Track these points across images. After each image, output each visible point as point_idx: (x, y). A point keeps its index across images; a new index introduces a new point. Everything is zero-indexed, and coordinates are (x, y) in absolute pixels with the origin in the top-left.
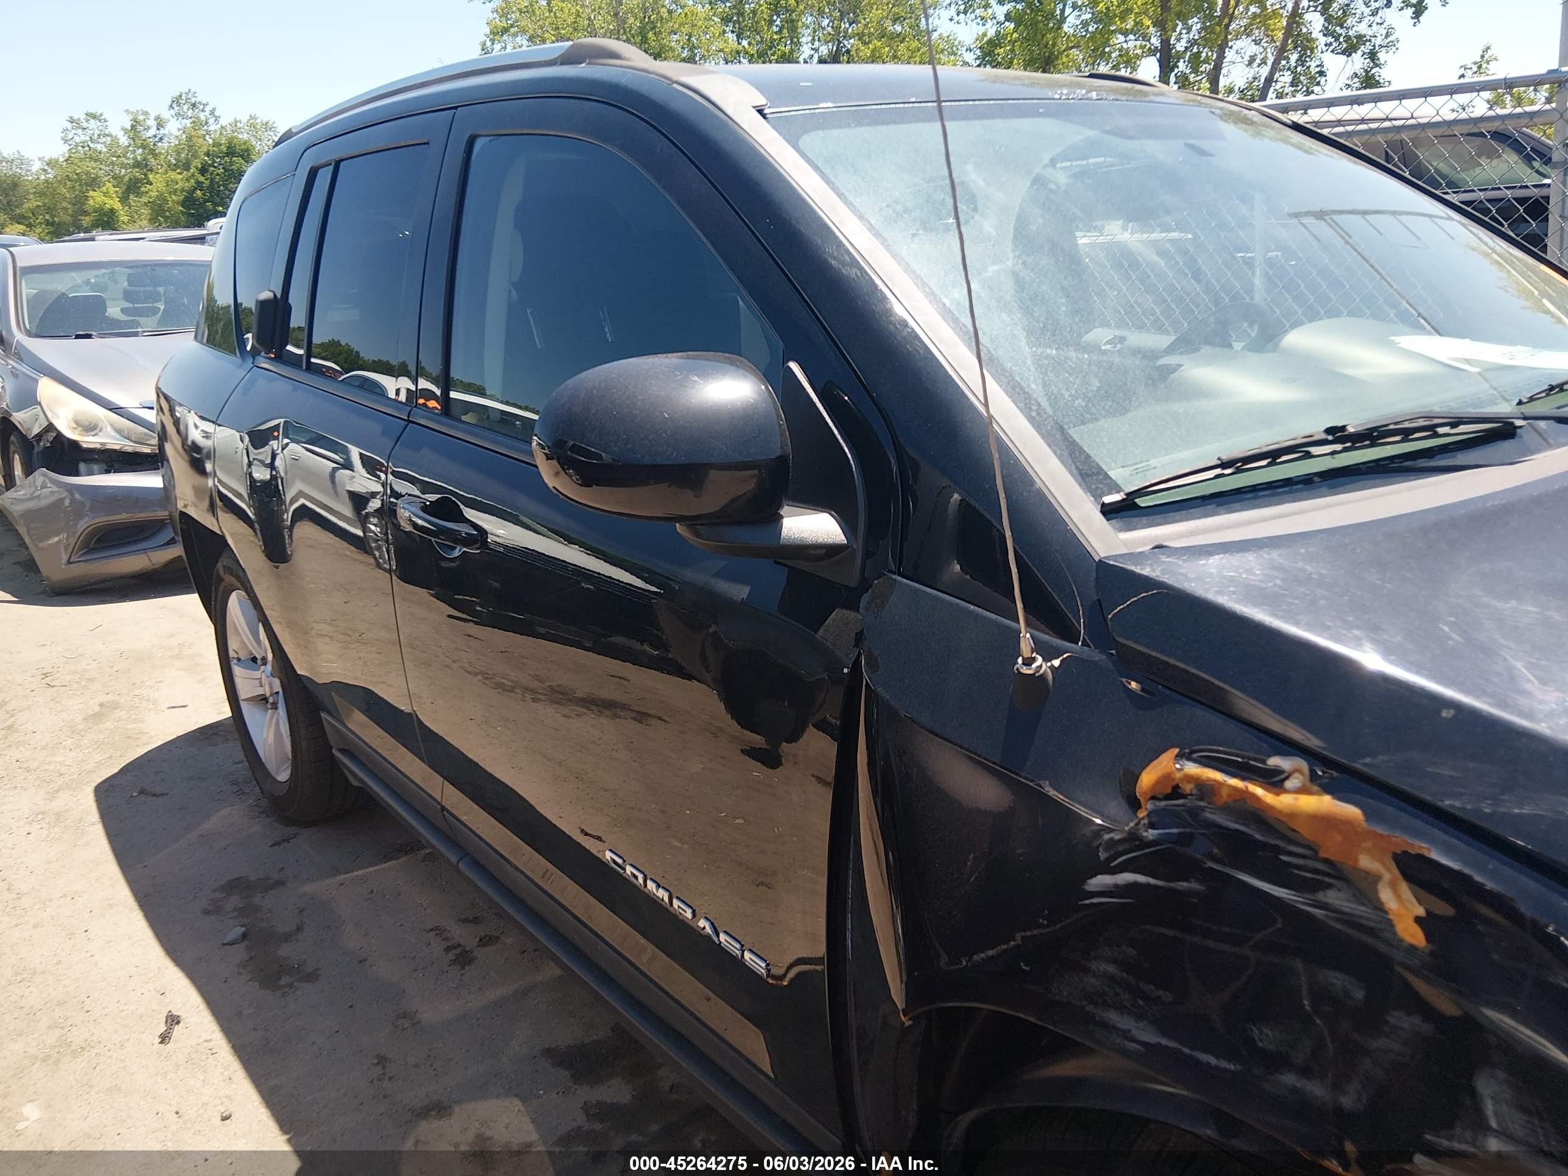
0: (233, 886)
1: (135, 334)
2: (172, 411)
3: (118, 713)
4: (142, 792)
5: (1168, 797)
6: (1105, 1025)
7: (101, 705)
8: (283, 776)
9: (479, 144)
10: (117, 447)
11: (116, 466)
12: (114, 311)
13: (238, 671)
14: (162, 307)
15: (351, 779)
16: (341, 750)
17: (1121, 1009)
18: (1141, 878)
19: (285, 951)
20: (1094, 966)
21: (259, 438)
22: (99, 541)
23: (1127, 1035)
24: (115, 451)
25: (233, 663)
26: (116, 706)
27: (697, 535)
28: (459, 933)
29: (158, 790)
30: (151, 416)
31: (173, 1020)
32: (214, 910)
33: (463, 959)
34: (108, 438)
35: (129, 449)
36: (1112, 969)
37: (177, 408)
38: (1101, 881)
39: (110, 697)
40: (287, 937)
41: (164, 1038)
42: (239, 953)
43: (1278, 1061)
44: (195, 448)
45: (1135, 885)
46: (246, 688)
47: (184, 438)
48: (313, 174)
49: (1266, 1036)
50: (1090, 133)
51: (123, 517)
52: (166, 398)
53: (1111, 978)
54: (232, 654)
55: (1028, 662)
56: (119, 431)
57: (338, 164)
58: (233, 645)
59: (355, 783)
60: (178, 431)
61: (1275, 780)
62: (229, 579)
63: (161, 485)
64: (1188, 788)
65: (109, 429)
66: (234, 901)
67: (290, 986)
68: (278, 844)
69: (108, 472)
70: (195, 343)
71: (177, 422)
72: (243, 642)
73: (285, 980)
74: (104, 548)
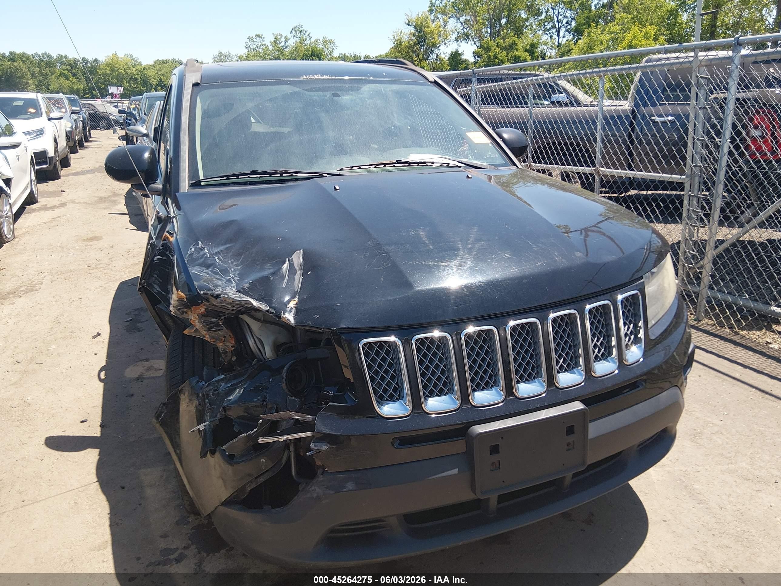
0: (137, 309)
6: (154, 288)
17: (157, 284)
20: (154, 275)
31: (99, 335)
32: (129, 314)
38: (156, 258)
40: (142, 322)
41: (94, 337)
42: (128, 323)
49: (169, 287)
55: (158, 214)
61: (171, 235)
64: (166, 238)
66: (137, 312)
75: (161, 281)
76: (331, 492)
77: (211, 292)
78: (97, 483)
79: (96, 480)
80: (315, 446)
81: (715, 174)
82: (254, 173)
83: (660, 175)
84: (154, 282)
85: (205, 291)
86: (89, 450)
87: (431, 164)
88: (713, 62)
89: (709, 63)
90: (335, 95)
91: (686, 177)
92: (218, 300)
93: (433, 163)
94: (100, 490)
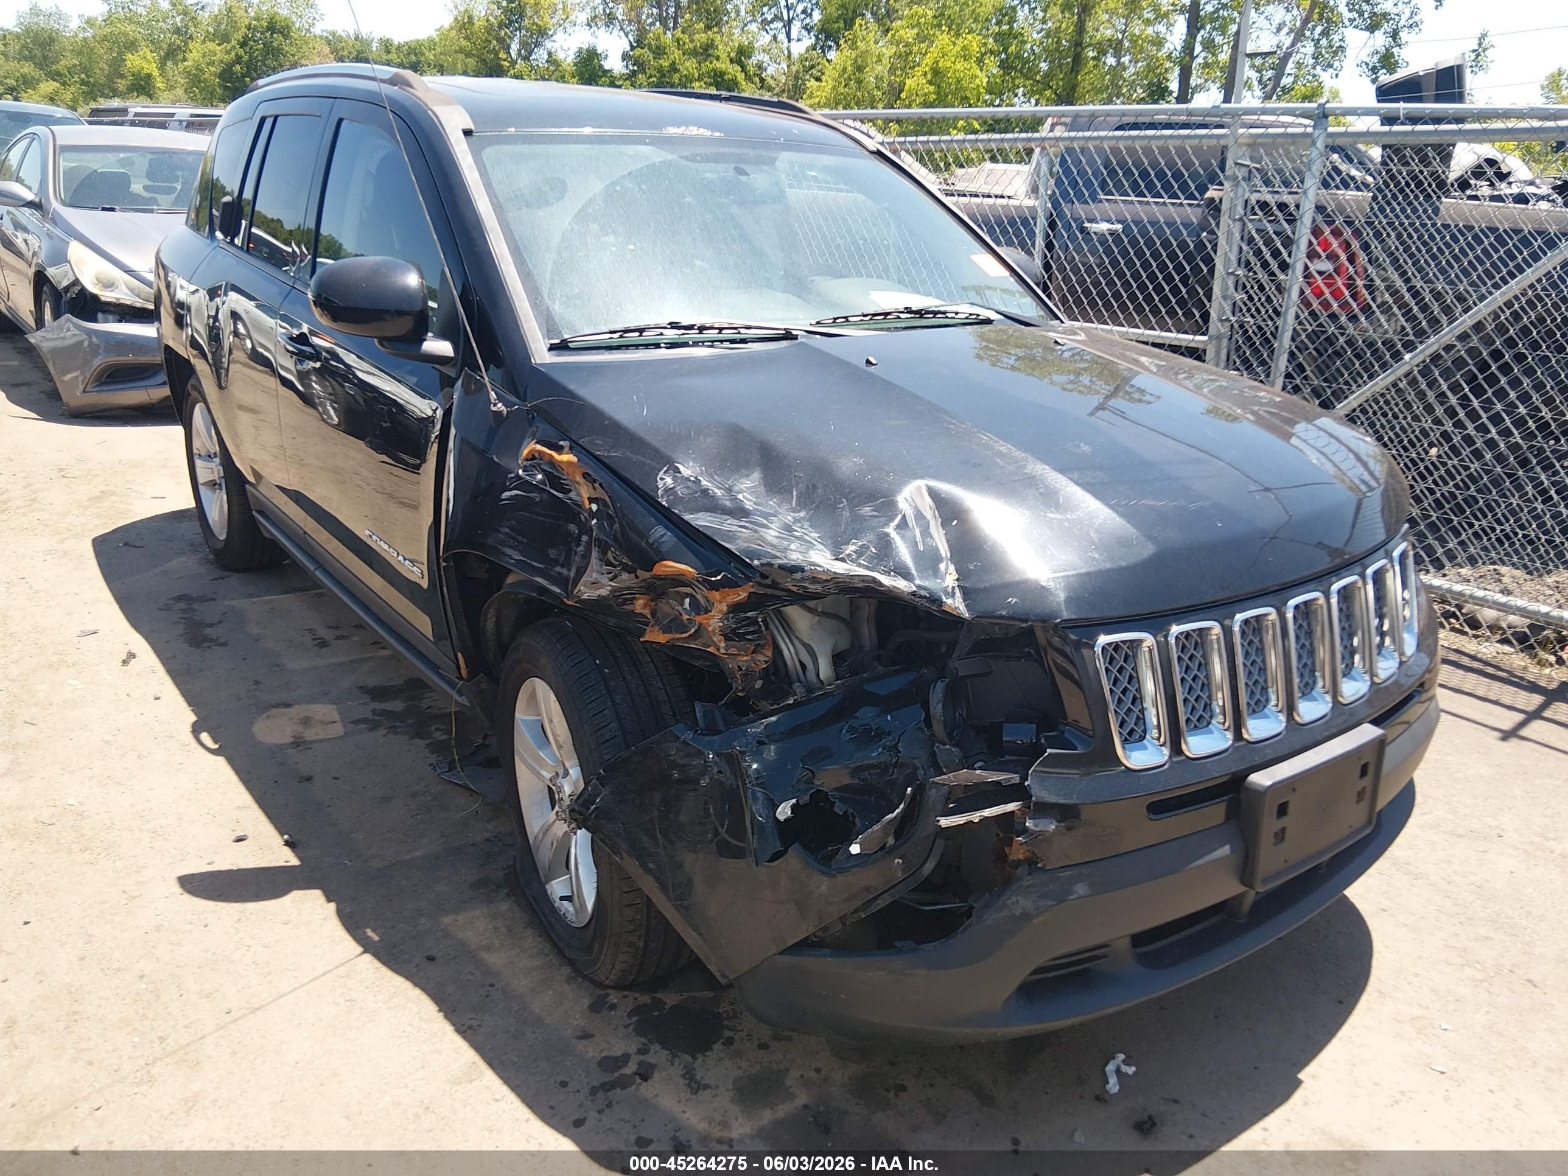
0: (180, 598)
1: (151, 211)
2: (166, 276)
3: (114, 498)
4: (125, 544)
5: (531, 459)
6: (505, 554)
7: (102, 492)
8: (223, 537)
9: (344, 124)
10: (129, 303)
11: (127, 317)
12: (137, 187)
13: (199, 463)
14: (179, 188)
15: (264, 532)
16: (259, 512)
17: (511, 547)
18: (519, 493)
19: (208, 631)
20: (502, 530)
21: (213, 293)
22: (109, 376)
23: (510, 557)
24: (127, 305)
25: (196, 458)
26: (113, 493)
27: (382, 345)
28: (323, 632)
29: (138, 544)
30: (151, 277)
31: (132, 656)
32: (167, 608)
33: (323, 644)
34: (122, 294)
35: (138, 305)
36: (507, 530)
37: (170, 274)
38: (506, 494)
39: (109, 488)
40: (211, 625)
41: (125, 662)
42: (180, 629)
43: (556, 562)
44: (181, 305)
45: (517, 495)
46: (203, 477)
47: (172, 298)
48: (263, 120)
49: (553, 553)
50: (670, 157)
51: (130, 358)
52: (164, 267)
53: (507, 534)
54: (195, 451)
55: (495, 405)
56: (131, 290)
57: (276, 118)
58: (196, 444)
59: (267, 535)
60: (169, 293)
61: (559, 449)
62: (194, 394)
63: (155, 335)
64: (537, 455)
65: (124, 287)
66: (182, 605)
67: (209, 647)
68: (216, 579)
69: (120, 321)
70: (185, 227)
71: (168, 286)
72: (203, 443)
73: (205, 644)
74: (114, 383)
75: (525, 540)
76: (1050, 903)
77: (780, 562)
78: (368, 957)
79: (360, 949)
80: (1035, 825)
81: (1275, 337)
82: (674, 325)
83: (1173, 335)
84: (502, 543)
85: (764, 561)
86: (296, 894)
87: (953, 315)
88: (1259, 140)
89: (1252, 141)
90: (740, 172)
91: (1210, 338)
92: (798, 576)
93: (957, 313)
94: (384, 970)
